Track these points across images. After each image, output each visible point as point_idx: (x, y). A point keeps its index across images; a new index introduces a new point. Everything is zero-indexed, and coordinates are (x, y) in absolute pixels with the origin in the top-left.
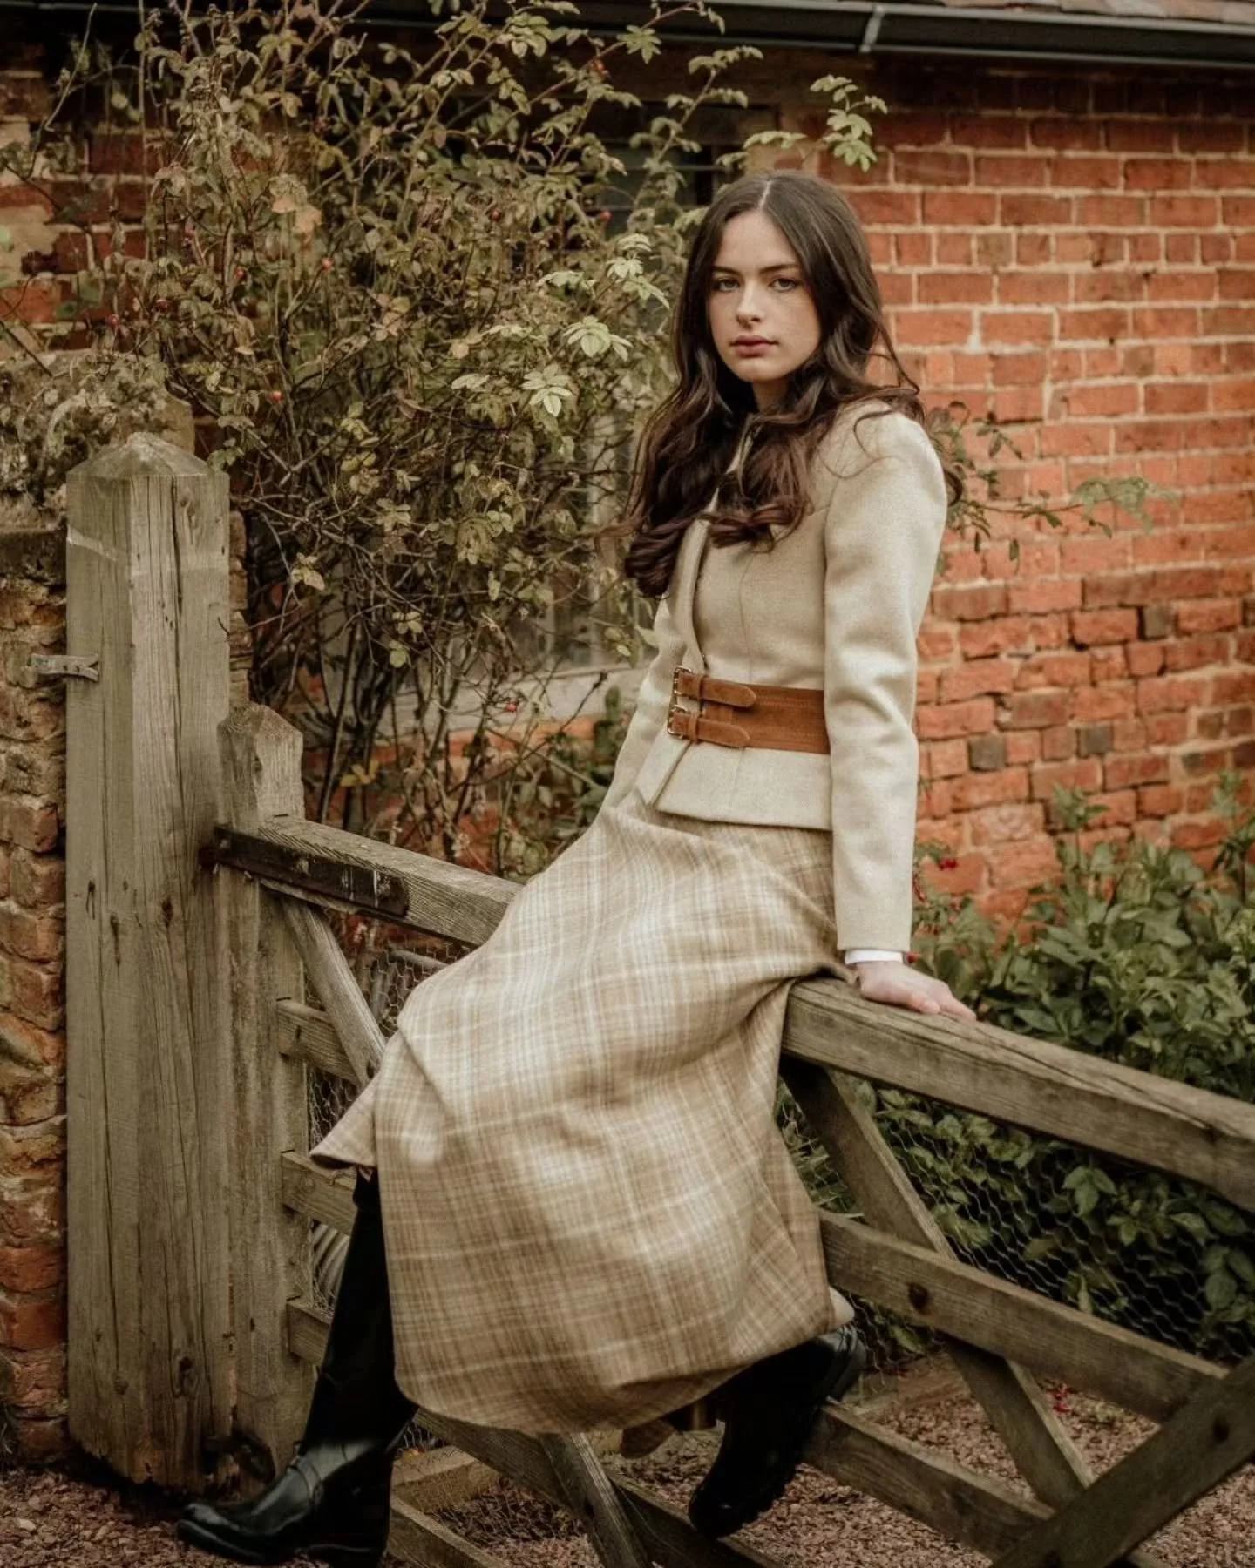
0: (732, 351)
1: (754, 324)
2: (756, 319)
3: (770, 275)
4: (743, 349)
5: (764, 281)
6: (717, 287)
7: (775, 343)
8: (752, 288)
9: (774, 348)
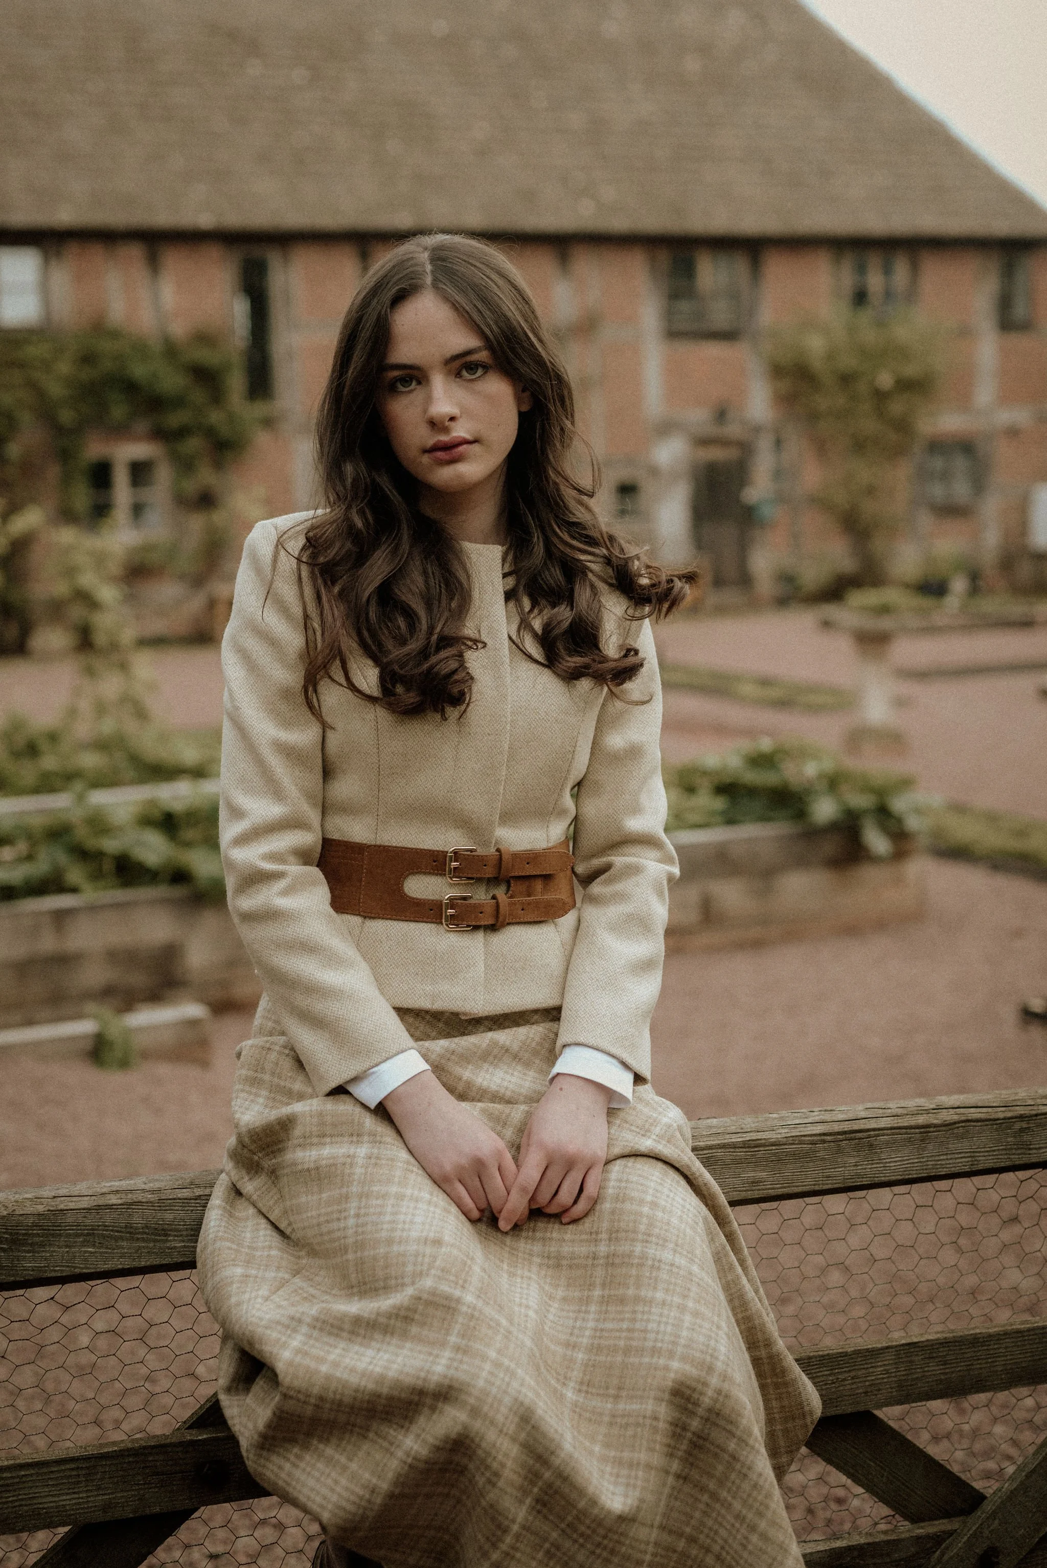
0: (426, 459)
1: (452, 424)
2: (452, 419)
3: (457, 363)
4: (440, 454)
5: (449, 373)
6: (392, 389)
7: (475, 441)
8: (439, 383)
9: (475, 448)
